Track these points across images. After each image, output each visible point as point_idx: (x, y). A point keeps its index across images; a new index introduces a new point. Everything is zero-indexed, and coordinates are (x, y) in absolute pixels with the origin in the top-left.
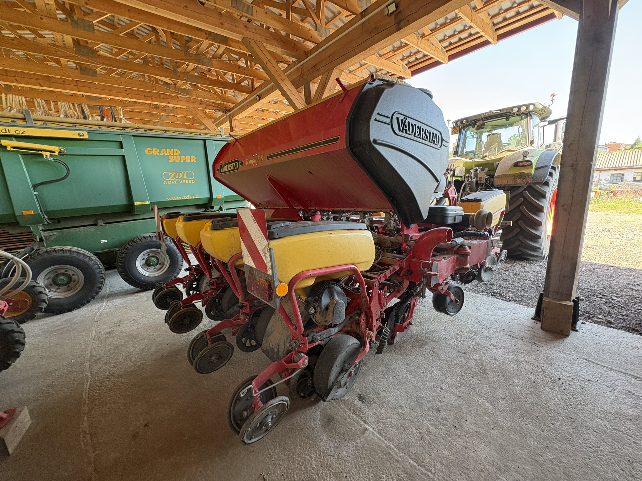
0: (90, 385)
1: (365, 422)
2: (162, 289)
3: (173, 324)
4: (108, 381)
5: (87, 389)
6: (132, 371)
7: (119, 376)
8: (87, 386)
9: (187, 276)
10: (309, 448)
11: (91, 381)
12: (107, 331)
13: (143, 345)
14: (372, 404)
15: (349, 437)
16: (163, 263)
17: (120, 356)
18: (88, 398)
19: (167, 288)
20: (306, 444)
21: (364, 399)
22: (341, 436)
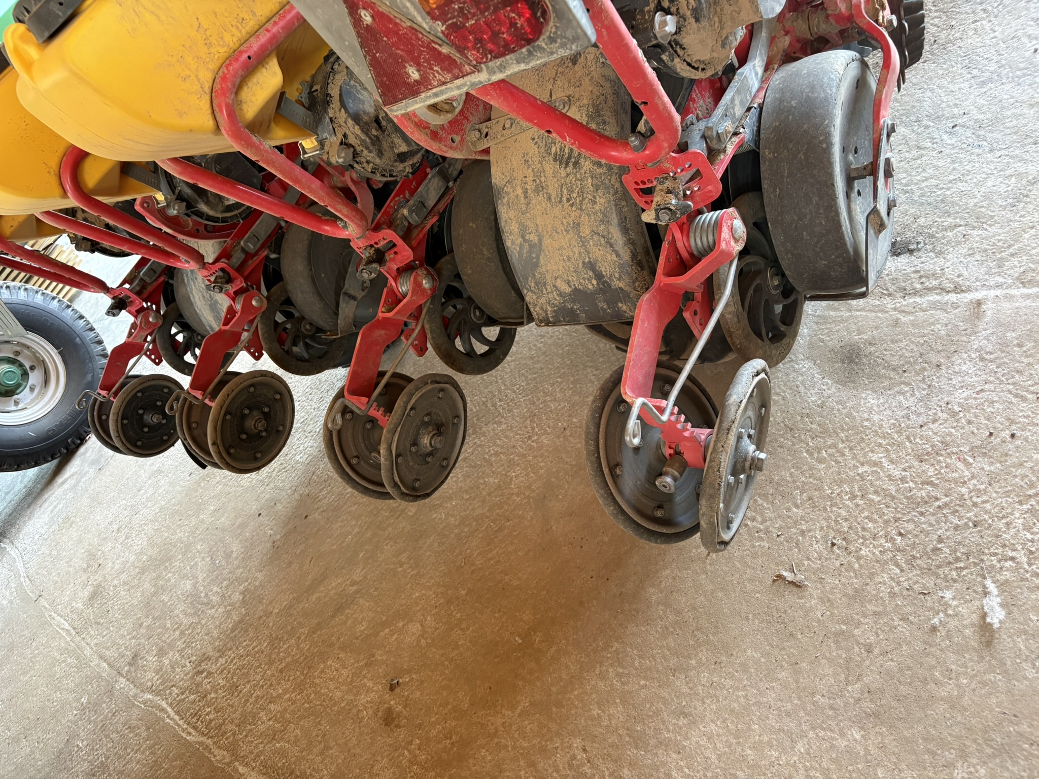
0: (178, 713)
1: (958, 289)
2: (103, 408)
3: (229, 454)
4: (206, 677)
5: (181, 722)
6: (241, 621)
7: (219, 651)
8: (171, 718)
9: (134, 326)
10: (851, 449)
11: (171, 705)
12: (86, 593)
13: (203, 559)
14: (944, 237)
15: (943, 354)
16: (37, 359)
17: (178, 616)
18: (203, 734)
19: (116, 394)
20: (834, 446)
21: (910, 243)
22: (918, 367)
